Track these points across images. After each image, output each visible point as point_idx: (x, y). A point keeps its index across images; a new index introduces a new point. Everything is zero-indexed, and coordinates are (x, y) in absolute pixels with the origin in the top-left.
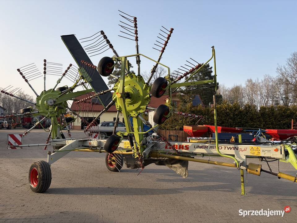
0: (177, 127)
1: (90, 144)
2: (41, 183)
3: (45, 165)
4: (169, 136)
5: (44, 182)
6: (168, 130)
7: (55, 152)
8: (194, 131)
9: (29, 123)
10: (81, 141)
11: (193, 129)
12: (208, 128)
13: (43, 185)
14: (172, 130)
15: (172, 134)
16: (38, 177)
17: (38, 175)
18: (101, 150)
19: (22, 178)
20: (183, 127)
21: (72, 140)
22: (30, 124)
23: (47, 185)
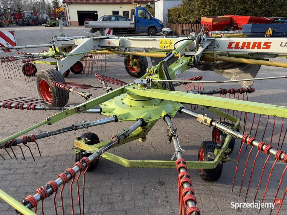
0: (192, 20)
1: (109, 43)
2: (57, 99)
3: (57, 76)
4: (182, 30)
5: (60, 99)
6: (180, 23)
7: (66, 56)
8: (214, 23)
9: (21, 20)
10: (96, 39)
11: (213, 21)
12: (231, 19)
13: (60, 102)
14: (186, 23)
15: (185, 28)
16: (50, 91)
17: (49, 88)
18: (125, 52)
19: (29, 89)
20: (200, 19)
21: (83, 38)
22: (23, 20)
23: (64, 101)
